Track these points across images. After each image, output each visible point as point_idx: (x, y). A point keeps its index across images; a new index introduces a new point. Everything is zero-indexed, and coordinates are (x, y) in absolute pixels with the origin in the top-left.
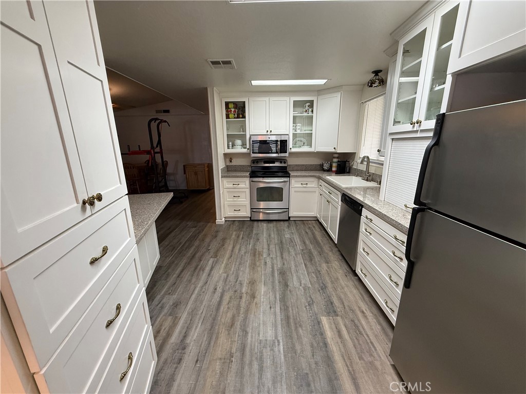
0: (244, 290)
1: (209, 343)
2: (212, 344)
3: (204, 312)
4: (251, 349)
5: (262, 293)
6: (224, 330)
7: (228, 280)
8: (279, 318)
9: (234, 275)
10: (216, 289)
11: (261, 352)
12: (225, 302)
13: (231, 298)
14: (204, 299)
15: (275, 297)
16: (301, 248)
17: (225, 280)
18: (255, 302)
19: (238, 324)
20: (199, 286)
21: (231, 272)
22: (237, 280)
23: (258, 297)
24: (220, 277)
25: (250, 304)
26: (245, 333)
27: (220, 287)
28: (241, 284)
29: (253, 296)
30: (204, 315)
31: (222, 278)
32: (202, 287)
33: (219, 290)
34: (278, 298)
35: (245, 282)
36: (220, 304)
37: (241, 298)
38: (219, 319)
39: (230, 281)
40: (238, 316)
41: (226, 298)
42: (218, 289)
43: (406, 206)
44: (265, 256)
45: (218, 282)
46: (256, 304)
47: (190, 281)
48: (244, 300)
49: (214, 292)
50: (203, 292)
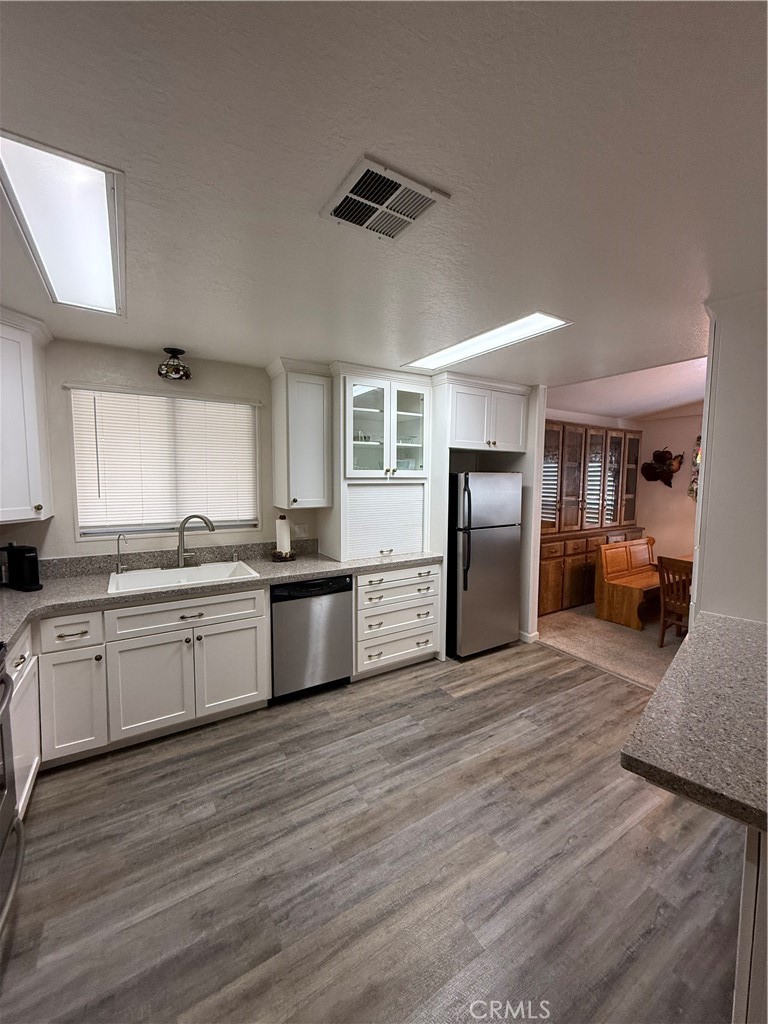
0: (499, 779)
1: (602, 761)
2: (599, 758)
3: (591, 800)
4: (556, 728)
5: (476, 755)
6: (574, 759)
7: (506, 820)
8: (496, 724)
9: (482, 820)
10: (546, 823)
11: (547, 720)
12: (547, 787)
13: (531, 786)
14: (581, 821)
15: (467, 740)
16: (285, 757)
17: (509, 826)
18: (501, 755)
19: (552, 751)
20: (577, 863)
21: (480, 832)
22: (490, 805)
23: (489, 756)
24: (513, 843)
25: (511, 758)
26: (548, 741)
27: (535, 819)
28: (490, 793)
29: (495, 762)
30: (595, 797)
31: (514, 835)
32: (572, 852)
33: (541, 815)
34: (467, 736)
35: (479, 789)
36: (556, 793)
37: (515, 774)
38: (571, 774)
39: (504, 815)
40: (542, 758)
41: (538, 792)
42: (541, 819)
43: (381, 552)
44: (366, 805)
45: (529, 836)
46: (503, 752)
47: (597, 901)
48: (514, 768)
49: (553, 818)
50: (575, 837)
